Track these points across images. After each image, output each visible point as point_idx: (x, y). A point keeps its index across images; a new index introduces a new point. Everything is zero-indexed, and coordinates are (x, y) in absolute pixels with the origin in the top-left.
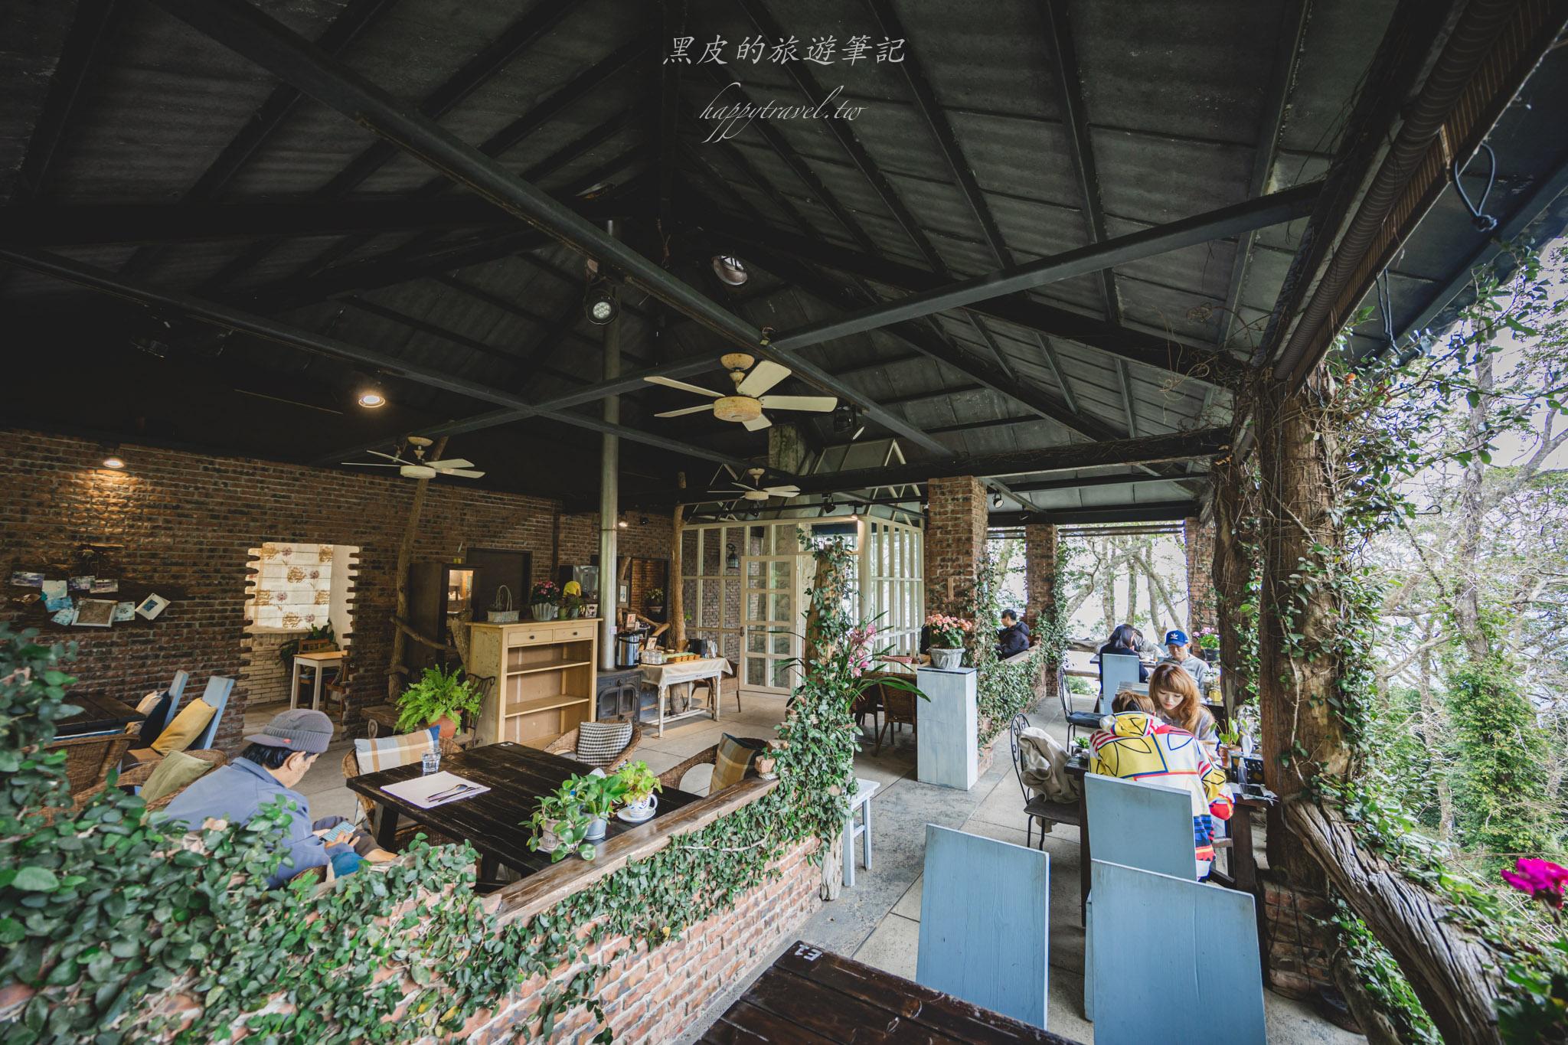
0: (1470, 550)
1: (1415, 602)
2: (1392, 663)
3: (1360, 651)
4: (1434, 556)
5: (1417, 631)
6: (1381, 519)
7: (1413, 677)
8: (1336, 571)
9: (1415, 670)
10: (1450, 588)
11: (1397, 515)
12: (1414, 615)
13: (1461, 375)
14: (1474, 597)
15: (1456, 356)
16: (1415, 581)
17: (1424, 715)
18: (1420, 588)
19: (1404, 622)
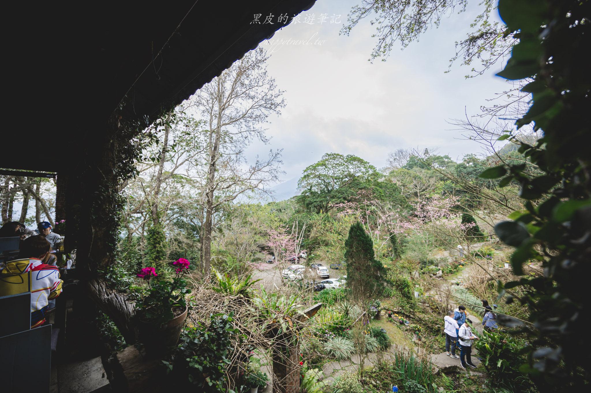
0: (157, 193)
1: (143, 209)
2: (134, 229)
3: (117, 219)
4: (148, 195)
5: (143, 218)
6: (129, 175)
7: (140, 232)
8: (112, 191)
9: (140, 230)
10: (151, 204)
11: (134, 174)
12: (142, 213)
13: (155, 134)
14: (156, 206)
15: (155, 128)
16: (143, 202)
17: (141, 243)
18: (144, 205)
19: (139, 215)
